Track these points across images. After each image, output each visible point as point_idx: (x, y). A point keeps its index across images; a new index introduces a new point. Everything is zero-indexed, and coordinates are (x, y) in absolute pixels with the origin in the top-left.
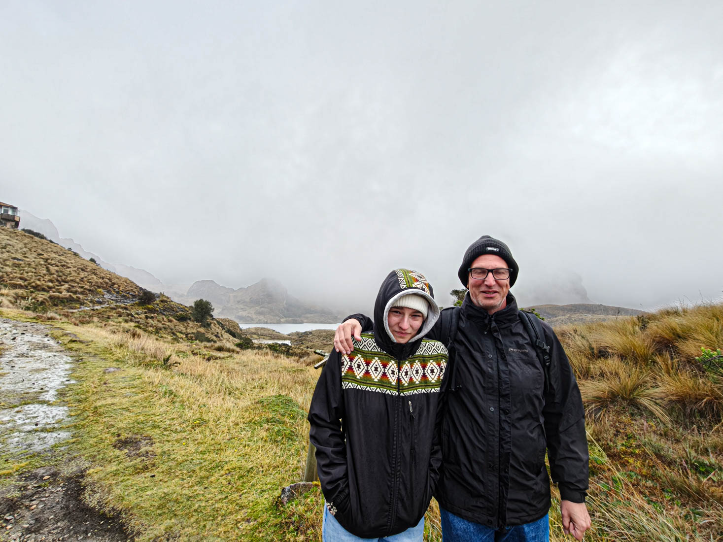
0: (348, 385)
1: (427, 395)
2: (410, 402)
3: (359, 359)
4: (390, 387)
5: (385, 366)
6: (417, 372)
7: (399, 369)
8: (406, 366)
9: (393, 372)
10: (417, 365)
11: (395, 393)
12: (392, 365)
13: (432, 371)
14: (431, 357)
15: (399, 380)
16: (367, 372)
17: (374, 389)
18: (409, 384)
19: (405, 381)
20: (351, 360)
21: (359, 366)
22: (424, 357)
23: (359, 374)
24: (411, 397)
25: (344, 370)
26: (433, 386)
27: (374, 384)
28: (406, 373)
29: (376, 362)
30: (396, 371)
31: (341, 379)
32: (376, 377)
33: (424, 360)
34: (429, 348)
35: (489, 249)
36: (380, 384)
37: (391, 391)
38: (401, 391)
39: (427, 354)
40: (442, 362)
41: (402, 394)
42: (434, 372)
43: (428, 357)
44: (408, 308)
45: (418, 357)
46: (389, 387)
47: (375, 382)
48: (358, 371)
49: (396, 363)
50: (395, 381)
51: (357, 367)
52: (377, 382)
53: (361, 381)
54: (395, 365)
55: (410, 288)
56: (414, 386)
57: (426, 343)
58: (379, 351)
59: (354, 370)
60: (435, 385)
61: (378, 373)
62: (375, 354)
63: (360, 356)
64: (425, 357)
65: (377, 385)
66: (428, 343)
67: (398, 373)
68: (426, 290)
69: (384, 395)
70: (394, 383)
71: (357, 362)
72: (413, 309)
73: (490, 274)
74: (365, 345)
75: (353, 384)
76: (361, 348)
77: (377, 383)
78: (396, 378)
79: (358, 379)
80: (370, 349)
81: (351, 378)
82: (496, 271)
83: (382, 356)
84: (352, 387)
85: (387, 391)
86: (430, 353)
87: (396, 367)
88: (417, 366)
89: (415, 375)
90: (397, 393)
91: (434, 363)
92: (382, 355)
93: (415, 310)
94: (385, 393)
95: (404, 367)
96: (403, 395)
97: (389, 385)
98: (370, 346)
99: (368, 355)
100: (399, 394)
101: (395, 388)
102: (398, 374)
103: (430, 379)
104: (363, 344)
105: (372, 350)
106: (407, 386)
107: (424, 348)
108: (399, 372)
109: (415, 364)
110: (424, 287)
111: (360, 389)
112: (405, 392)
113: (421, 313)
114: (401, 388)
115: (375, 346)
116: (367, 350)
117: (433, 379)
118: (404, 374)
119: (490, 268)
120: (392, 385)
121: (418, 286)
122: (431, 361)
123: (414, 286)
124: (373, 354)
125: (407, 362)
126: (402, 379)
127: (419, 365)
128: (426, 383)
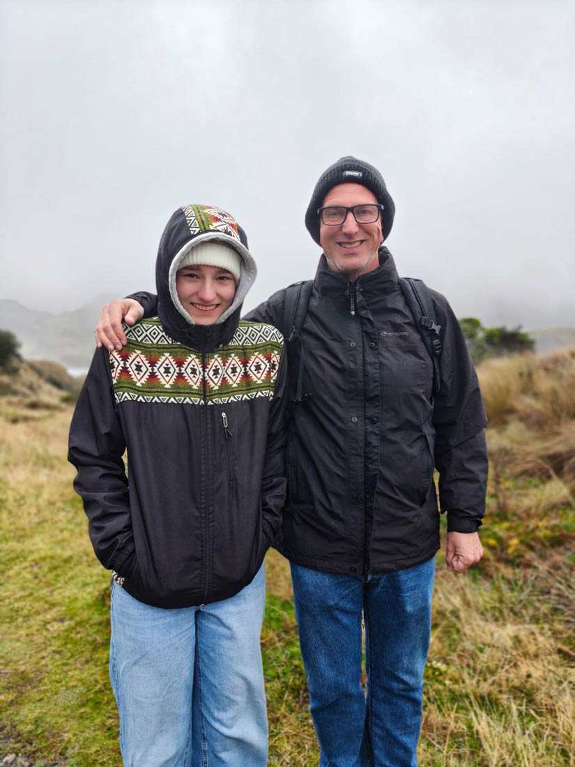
0: (124, 396)
1: (252, 402)
2: (224, 414)
3: (137, 357)
4: (191, 392)
5: (180, 364)
6: (234, 370)
7: (204, 367)
8: (216, 361)
9: (194, 371)
10: (234, 360)
11: (198, 401)
12: (193, 360)
13: (258, 368)
14: (256, 348)
15: (204, 382)
16: (153, 375)
17: (164, 398)
18: (221, 387)
19: (215, 383)
20: (125, 358)
21: (138, 368)
22: (244, 348)
23: (140, 380)
24: (227, 407)
25: (115, 374)
26: (259, 388)
27: (165, 392)
28: (216, 372)
29: (166, 359)
30: (199, 369)
31: (112, 390)
32: (167, 381)
33: (245, 353)
34: (253, 335)
35: (348, 173)
36: (175, 391)
37: (192, 399)
38: (207, 398)
39: (250, 344)
40: (273, 355)
41: (210, 403)
42: (261, 369)
43: (252, 349)
44: (208, 266)
45: (234, 349)
46: (188, 393)
47: (166, 388)
48: (138, 376)
49: (198, 358)
50: (198, 384)
51: (136, 370)
52: (169, 389)
53: (144, 390)
54: (197, 360)
55: (206, 231)
56: (229, 390)
57: (248, 328)
58: (170, 342)
59: (131, 373)
60: (263, 387)
61: (170, 375)
62: (164, 348)
63: (139, 352)
64: (246, 349)
65: (170, 393)
66: (251, 328)
67: (202, 372)
68: (233, 233)
69: (182, 406)
70: (195, 387)
71: (135, 362)
72: (215, 267)
73: (350, 216)
74: (146, 335)
75: (131, 394)
76: (139, 339)
77: (169, 391)
78: (200, 380)
79: (139, 387)
80: (155, 342)
81: (127, 385)
82: (359, 210)
83: (175, 350)
84: (130, 399)
85: (185, 399)
86: (254, 343)
87: (198, 363)
88: (234, 362)
89: (231, 375)
90: (202, 402)
91: (261, 356)
92: (176, 348)
93: (219, 267)
94: (182, 403)
95: (211, 364)
96: (212, 404)
97: (188, 391)
98: (154, 336)
99: (152, 350)
100: (206, 403)
101: (197, 394)
102: (202, 374)
103: (255, 379)
104: (144, 335)
105: (159, 343)
106: (217, 390)
107: (245, 336)
108: (204, 371)
109: (231, 359)
110: (229, 230)
111: (143, 401)
112: (214, 398)
113: (229, 272)
114: (208, 394)
115: (163, 336)
116: (150, 342)
117: (259, 379)
118: (211, 373)
119: (349, 205)
120: (194, 390)
121: (219, 228)
122: (256, 354)
123: (212, 228)
124: (160, 348)
125: (216, 356)
126: (210, 381)
127: (238, 360)
128: (249, 385)
